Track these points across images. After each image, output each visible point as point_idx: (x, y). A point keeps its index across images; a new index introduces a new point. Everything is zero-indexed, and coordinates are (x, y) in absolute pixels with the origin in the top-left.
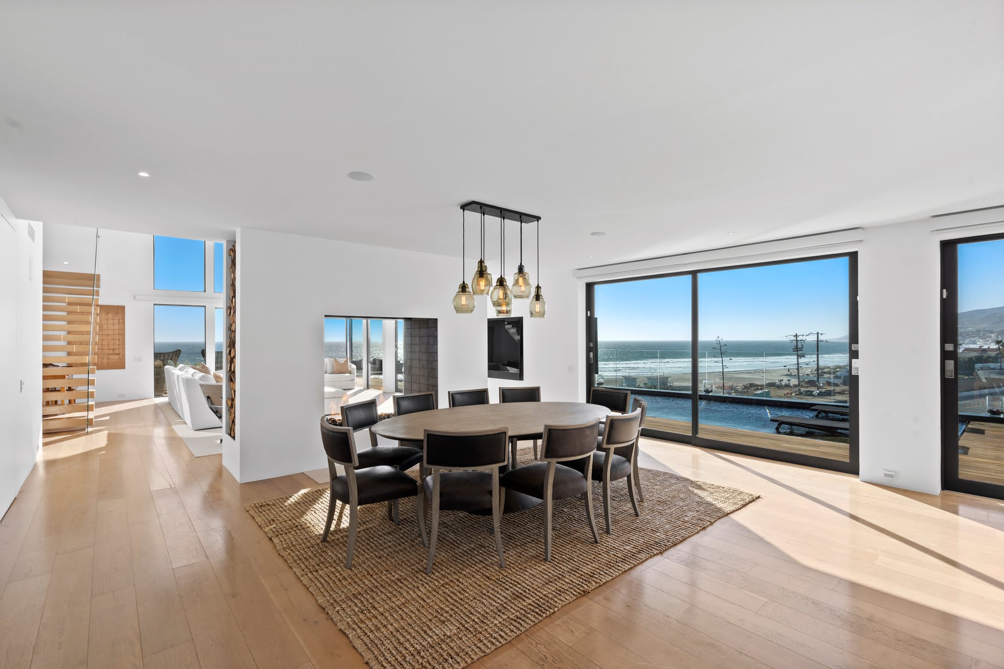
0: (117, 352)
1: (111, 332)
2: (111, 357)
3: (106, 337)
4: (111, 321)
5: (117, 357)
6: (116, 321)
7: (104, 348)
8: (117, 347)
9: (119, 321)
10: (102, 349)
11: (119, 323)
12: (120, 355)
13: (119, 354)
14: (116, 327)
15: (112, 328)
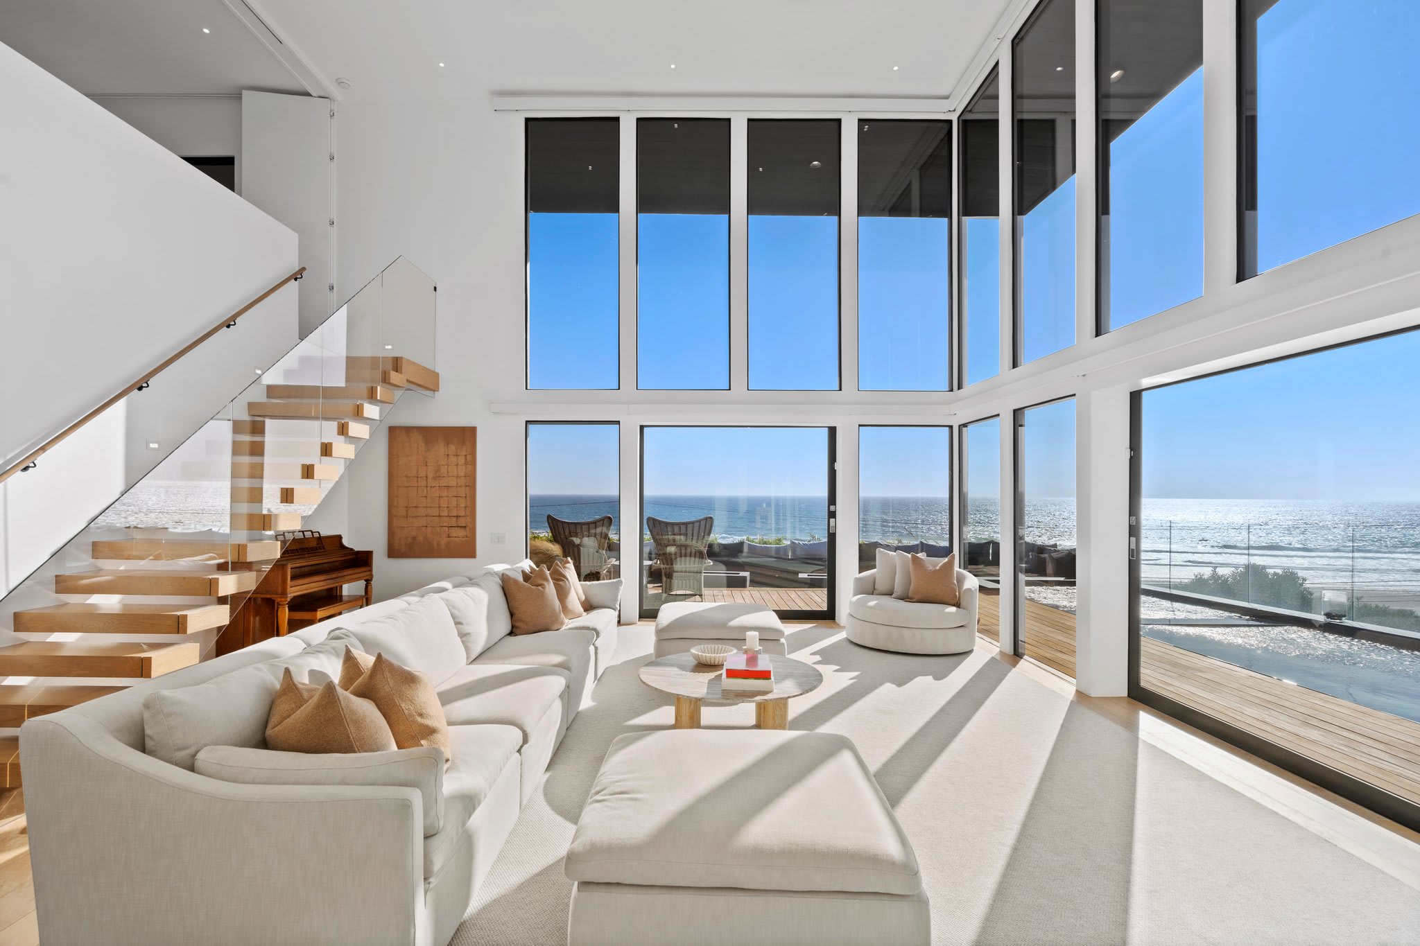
0: (462, 522)
1: (453, 483)
2: (455, 532)
3: (445, 493)
4: (453, 459)
5: (461, 533)
6: (462, 460)
7: (441, 514)
8: (462, 513)
9: (466, 459)
10: (439, 516)
11: (466, 463)
12: (468, 529)
13: (465, 527)
14: (462, 471)
15: (455, 474)
